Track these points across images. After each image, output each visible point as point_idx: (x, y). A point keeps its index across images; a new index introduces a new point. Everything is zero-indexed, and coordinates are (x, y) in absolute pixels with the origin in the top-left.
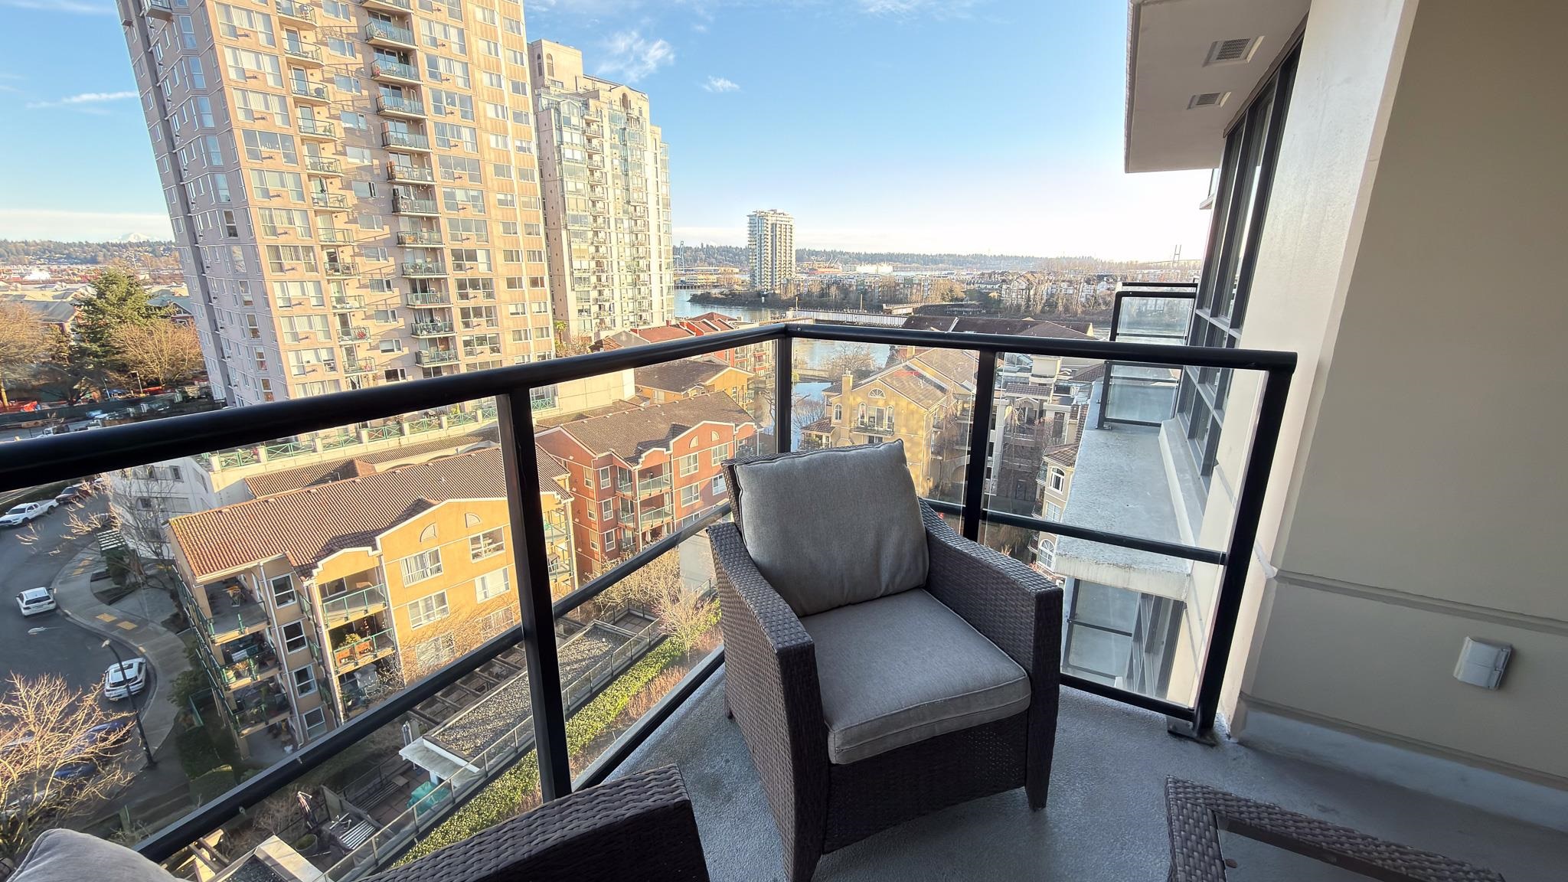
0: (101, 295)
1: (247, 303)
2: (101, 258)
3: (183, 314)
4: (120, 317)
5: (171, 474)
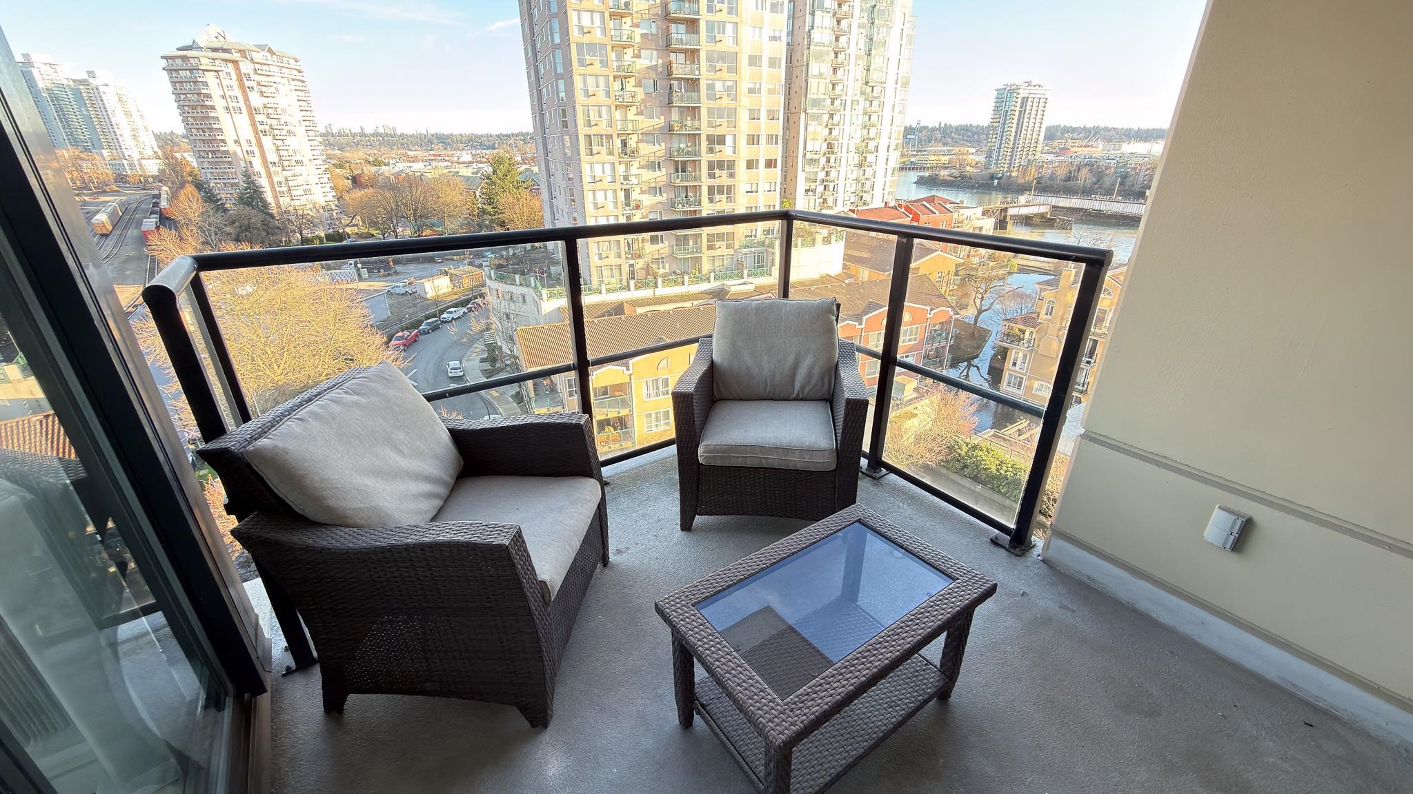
0: (494, 172)
1: (570, 179)
2: (497, 146)
3: (536, 187)
4: (503, 188)
5: (521, 299)
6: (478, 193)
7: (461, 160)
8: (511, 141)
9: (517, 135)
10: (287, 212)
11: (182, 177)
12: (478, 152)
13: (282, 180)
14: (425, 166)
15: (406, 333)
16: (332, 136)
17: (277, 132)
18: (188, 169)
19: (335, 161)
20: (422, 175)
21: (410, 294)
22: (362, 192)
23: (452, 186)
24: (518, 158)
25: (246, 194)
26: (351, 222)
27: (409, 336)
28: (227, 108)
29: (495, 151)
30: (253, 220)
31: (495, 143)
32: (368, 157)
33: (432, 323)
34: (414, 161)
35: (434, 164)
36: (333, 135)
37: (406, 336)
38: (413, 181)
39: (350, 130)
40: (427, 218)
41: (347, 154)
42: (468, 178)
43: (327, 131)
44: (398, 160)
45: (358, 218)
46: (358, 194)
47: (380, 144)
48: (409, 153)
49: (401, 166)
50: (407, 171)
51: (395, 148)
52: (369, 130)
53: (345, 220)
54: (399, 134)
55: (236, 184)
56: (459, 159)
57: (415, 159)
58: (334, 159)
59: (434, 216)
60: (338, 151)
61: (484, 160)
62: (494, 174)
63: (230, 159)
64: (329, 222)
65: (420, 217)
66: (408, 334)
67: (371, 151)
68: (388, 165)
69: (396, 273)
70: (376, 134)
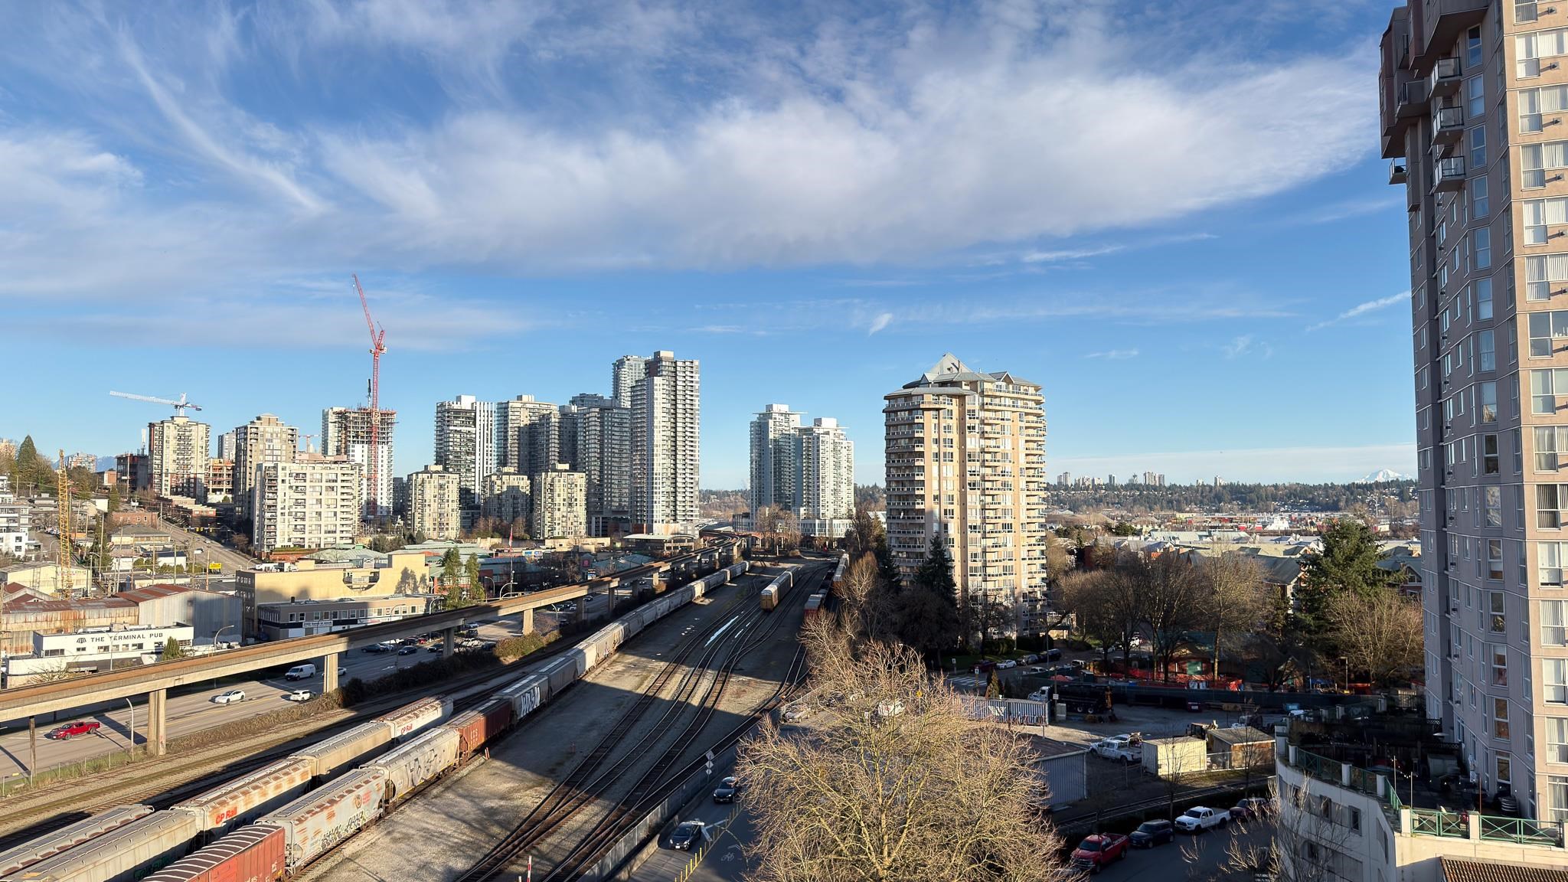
0: (1328, 551)
2: (1342, 504)
3: (1416, 584)
4: (1342, 582)
5: (1347, 820)
6: (1290, 589)
7: (1269, 528)
8: (1374, 496)
9: (1387, 485)
10: (974, 598)
11: (868, 542)
12: (1304, 515)
13: (979, 551)
14: (1201, 537)
15: (1105, 839)
16: (1065, 490)
17: (988, 485)
18: (876, 532)
19: (1060, 526)
20: (1191, 552)
21: (1129, 763)
22: (1088, 576)
23: (1241, 573)
24: (1384, 528)
25: (929, 569)
26: (1060, 622)
27: (1108, 845)
28: (937, 455)
29: (1337, 515)
30: (927, 608)
31: (1339, 501)
32: (1110, 521)
33: (1158, 827)
34: (1182, 530)
35: (1216, 534)
36: (1067, 488)
37: (1104, 843)
38: (1174, 562)
39: (1093, 480)
40: (1187, 627)
41: (1079, 516)
42: (1273, 562)
43: (1060, 483)
44: (1156, 527)
45: (1073, 616)
46: (1079, 578)
47: (1135, 501)
48: (1178, 515)
49: (1159, 536)
50: (1167, 546)
51: (1158, 507)
52: (1121, 480)
53: (1052, 617)
54: (1167, 484)
55: (922, 554)
56: (1264, 526)
57: (1184, 526)
58: (1061, 522)
59: (1200, 625)
60: (1068, 512)
61: (1313, 529)
62: (1325, 556)
63: (922, 521)
64: (1027, 618)
65: (1175, 623)
66: (1109, 840)
67: (1117, 512)
68: (1138, 533)
69: (1113, 720)
70: (1132, 486)
